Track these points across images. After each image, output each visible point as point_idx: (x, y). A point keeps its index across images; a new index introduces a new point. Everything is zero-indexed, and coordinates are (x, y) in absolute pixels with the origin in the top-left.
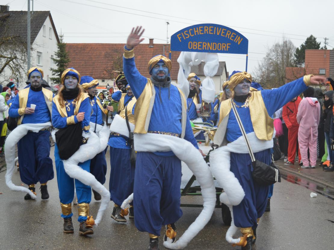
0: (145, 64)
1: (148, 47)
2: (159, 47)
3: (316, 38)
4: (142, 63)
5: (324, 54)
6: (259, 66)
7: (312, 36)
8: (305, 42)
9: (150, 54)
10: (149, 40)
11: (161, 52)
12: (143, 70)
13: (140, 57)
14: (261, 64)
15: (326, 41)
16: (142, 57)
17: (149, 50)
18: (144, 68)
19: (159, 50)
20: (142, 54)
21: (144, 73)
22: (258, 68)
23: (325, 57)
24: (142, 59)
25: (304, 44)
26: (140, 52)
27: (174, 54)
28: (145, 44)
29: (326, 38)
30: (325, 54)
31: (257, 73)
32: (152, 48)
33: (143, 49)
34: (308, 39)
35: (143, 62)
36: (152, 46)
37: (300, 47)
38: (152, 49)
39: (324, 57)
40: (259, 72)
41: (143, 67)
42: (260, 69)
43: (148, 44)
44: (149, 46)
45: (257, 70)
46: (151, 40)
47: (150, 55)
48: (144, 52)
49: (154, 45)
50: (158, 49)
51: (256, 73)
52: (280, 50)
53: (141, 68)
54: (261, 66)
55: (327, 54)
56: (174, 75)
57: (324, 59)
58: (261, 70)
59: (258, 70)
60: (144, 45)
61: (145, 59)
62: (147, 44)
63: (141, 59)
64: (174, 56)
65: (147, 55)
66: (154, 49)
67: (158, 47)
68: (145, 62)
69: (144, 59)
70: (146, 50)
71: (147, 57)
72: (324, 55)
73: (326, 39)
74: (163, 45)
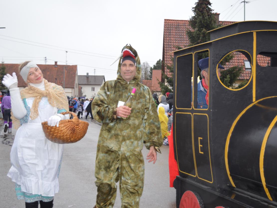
1: (54, 67)
7: (160, 60)
13: (49, 73)
17: (54, 69)
20: (50, 71)
25: (156, 65)
26: (48, 70)
27: (71, 71)
28: (52, 65)
34: (158, 62)
36: (56, 66)
37: (153, 66)
43: (54, 65)
46: (56, 62)
47: (55, 72)
49: (58, 66)
50: (60, 68)
56: (70, 85)
65: (53, 72)
66: (57, 68)
69: (51, 74)
70: (52, 69)
74: (64, 65)
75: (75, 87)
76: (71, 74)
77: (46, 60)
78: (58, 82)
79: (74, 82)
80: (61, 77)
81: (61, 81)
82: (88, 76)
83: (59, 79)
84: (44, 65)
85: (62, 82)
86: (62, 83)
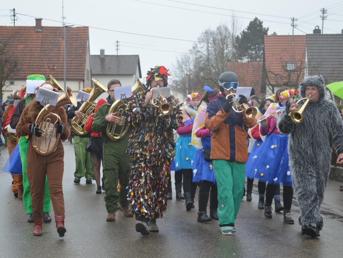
0: (30, 57)
1: (33, 31)
2: (51, 31)
3: (262, 22)
4: (25, 55)
5: (291, 41)
6: (177, 62)
7: (256, 19)
8: (247, 28)
9: (37, 41)
10: (35, 20)
11: (53, 39)
12: (28, 66)
13: (22, 46)
14: (180, 60)
15: (293, 22)
16: (25, 46)
17: (35, 36)
18: (30, 63)
19: (50, 36)
20: (26, 41)
21: (28, 70)
22: (176, 65)
23: (293, 46)
24: (26, 49)
25: (247, 31)
26: (21, 39)
27: (74, 42)
28: (29, 27)
29: (293, 18)
30: (293, 41)
31: (175, 72)
32: (39, 32)
33: (26, 33)
34: (251, 23)
35: (27, 54)
36: (40, 30)
37: (241, 34)
38: (40, 34)
39: (291, 46)
40: (178, 71)
41: (28, 62)
42: (179, 67)
43: (33, 27)
44: (35, 30)
45: (175, 69)
46: (39, 21)
47: (37, 44)
48: (27, 39)
49: (43, 28)
50: (50, 34)
51: (173, 72)
52: (211, 39)
53: (25, 63)
54: (180, 63)
55: (295, 41)
56: (75, 73)
57: (292, 48)
58: (180, 69)
59: (177, 68)
60: (27, 29)
61: (30, 49)
62: (31, 27)
63: (24, 49)
64: (75, 44)
65: (33, 44)
66: (43, 34)
67: (49, 31)
68: (30, 54)
69: (28, 49)
70: (31, 36)
71: (33, 46)
72: (291, 43)
73: (293, 20)
74: (58, 28)
75: (85, 78)
76: (75, 48)
77: (14, 16)
78: (46, 67)
79: (84, 66)
80: (52, 54)
81: (52, 65)
82: (103, 57)
83: (47, 59)
84: (10, 27)
85: (55, 67)
86: (54, 69)
